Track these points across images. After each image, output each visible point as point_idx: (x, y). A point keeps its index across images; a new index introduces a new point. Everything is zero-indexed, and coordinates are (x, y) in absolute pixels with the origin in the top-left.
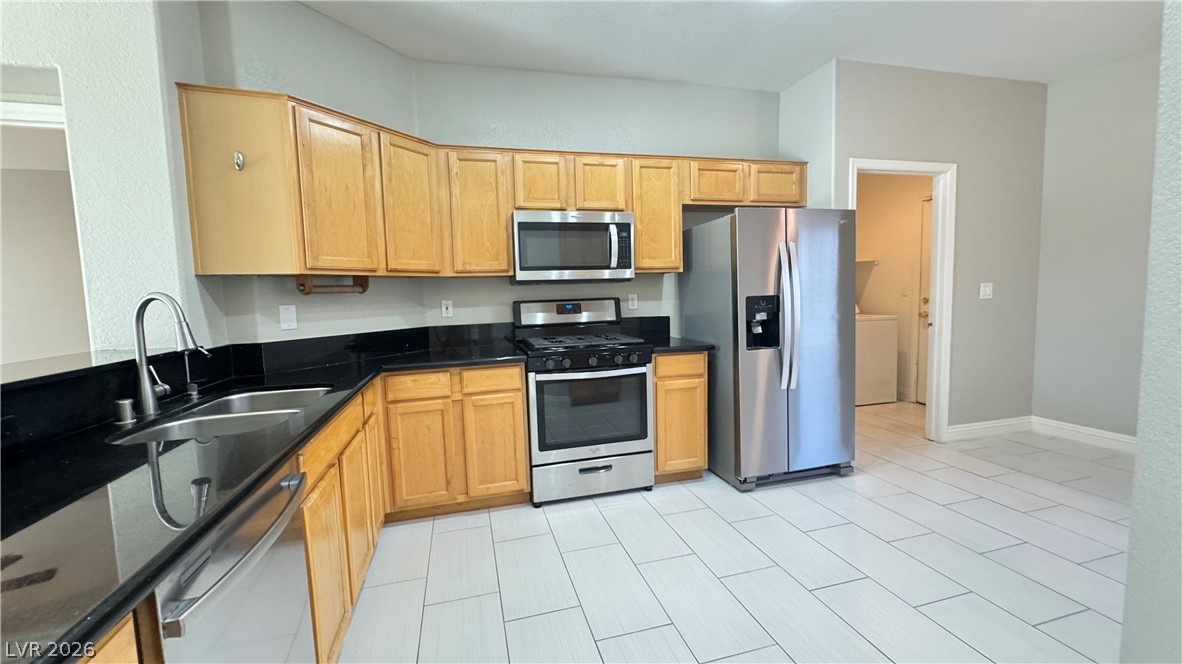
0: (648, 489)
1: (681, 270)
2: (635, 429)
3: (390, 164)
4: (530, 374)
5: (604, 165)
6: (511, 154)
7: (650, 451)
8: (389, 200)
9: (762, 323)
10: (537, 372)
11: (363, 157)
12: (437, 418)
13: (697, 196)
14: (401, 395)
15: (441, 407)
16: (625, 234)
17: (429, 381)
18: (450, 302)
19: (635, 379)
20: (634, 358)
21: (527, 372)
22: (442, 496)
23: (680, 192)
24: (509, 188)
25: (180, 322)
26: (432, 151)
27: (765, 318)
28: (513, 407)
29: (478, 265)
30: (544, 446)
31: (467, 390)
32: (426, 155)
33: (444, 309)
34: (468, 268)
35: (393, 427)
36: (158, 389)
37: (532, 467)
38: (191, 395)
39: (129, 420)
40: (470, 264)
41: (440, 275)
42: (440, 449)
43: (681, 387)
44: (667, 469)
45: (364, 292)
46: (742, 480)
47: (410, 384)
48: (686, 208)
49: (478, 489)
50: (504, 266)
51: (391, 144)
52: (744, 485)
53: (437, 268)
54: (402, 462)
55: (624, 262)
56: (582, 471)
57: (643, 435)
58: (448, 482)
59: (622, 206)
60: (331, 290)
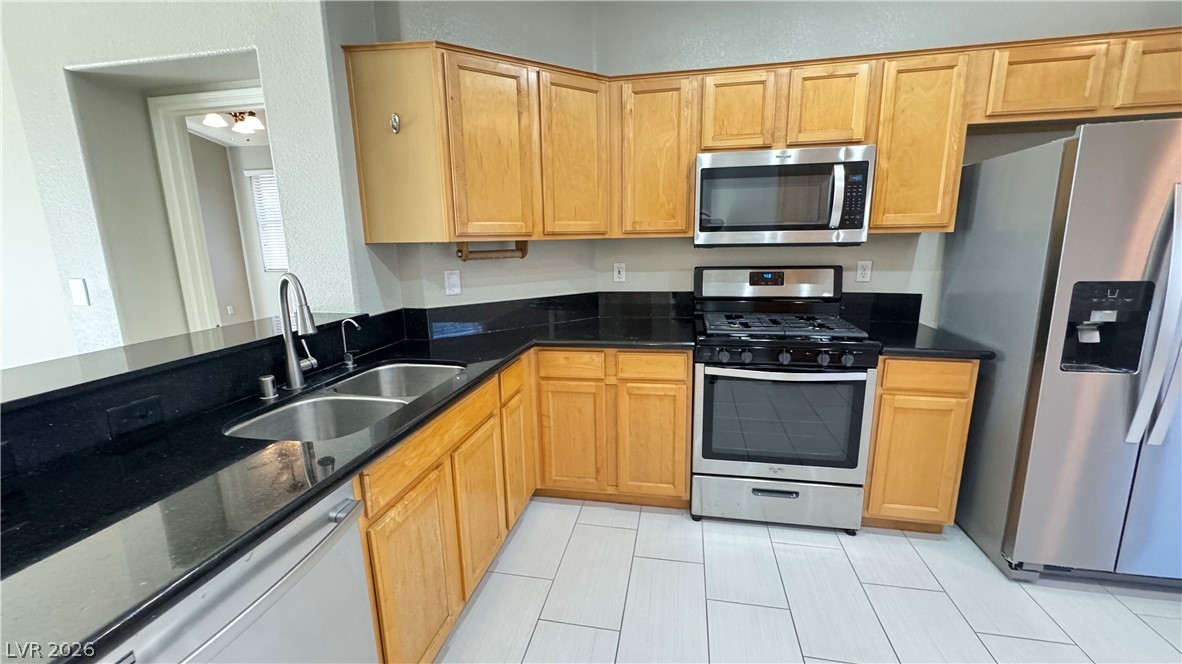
0: (851, 532)
1: (951, 229)
2: (838, 454)
3: (550, 109)
4: (697, 365)
5: (834, 76)
6: (700, 77)
7: (860, 486)
8: (548, 151)
9: (1103, 328)
10: (708, 364)
11: (519, 104)
12: (590, 402)
13: (999, 109)
14: (553, 373)
15: (593, 390)
16: (858, 178)
17: (581, 361)
18: (623, 265)
19: (847, 387)
20: (848, 360)
21: (695, 362)
22: (591, 484)
23: (966, 105)
24: (695, 124)
25: (301, 306)
26: (603, 87)
27: (1114, 320)
28: (675, 400)
29: (649, 225)
30: (709, 453)
31: (621, 375)
32: (596, 92)
33: (616, 273)
34: (638, 228)
35: (544, 405)
36: (305, 363)
37: (693, 474)
38: (347, 364)
39: (271, 395)
40: (641, 223)
41: (607, 237)
42: (591, 435)
43: (923, 407)
44: (883, 513)
45: (522, 257)
46: (1014, 562)
47: (562, 361)
48: (974, 131)
49: (629, 485)
50: (682, 226)
51: (552, 84)
52: (1016, 570)
53: (602, 229)
54: (552, 439)
55: (851, 220)
56: (755, 491)
57: (851, 462)
58: (598, 471)
59: (858, 135)
60: (489, 255)
